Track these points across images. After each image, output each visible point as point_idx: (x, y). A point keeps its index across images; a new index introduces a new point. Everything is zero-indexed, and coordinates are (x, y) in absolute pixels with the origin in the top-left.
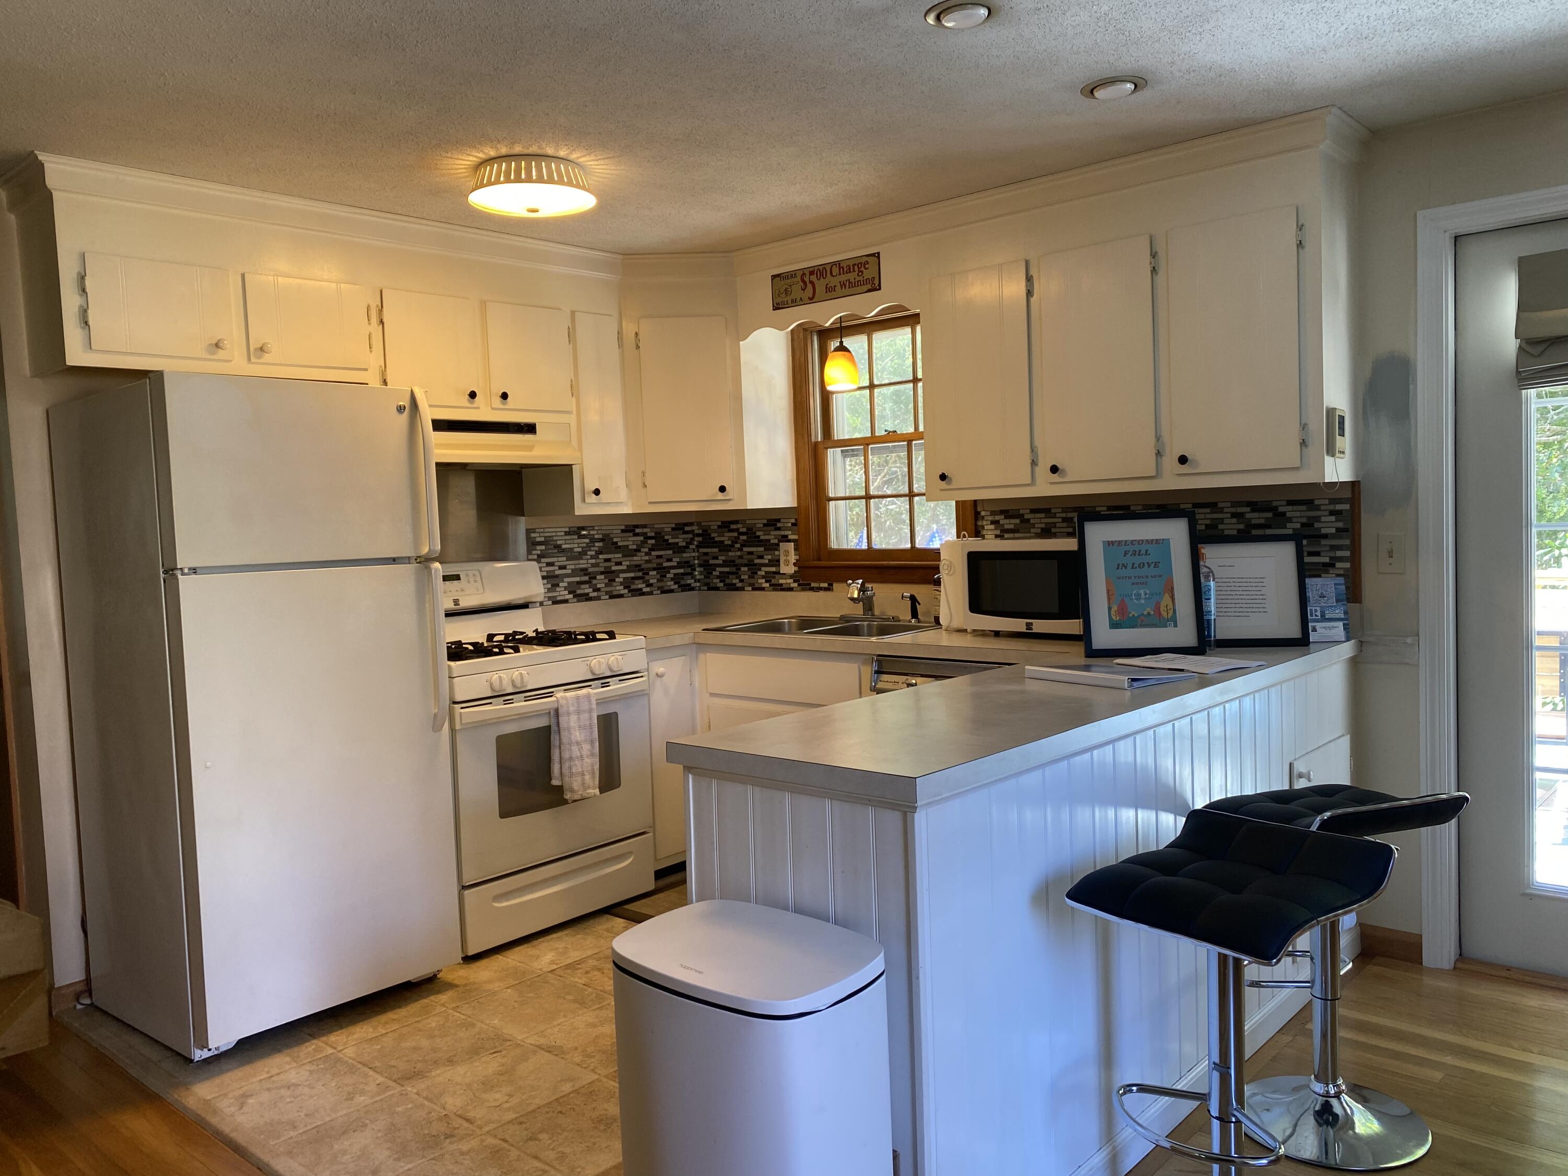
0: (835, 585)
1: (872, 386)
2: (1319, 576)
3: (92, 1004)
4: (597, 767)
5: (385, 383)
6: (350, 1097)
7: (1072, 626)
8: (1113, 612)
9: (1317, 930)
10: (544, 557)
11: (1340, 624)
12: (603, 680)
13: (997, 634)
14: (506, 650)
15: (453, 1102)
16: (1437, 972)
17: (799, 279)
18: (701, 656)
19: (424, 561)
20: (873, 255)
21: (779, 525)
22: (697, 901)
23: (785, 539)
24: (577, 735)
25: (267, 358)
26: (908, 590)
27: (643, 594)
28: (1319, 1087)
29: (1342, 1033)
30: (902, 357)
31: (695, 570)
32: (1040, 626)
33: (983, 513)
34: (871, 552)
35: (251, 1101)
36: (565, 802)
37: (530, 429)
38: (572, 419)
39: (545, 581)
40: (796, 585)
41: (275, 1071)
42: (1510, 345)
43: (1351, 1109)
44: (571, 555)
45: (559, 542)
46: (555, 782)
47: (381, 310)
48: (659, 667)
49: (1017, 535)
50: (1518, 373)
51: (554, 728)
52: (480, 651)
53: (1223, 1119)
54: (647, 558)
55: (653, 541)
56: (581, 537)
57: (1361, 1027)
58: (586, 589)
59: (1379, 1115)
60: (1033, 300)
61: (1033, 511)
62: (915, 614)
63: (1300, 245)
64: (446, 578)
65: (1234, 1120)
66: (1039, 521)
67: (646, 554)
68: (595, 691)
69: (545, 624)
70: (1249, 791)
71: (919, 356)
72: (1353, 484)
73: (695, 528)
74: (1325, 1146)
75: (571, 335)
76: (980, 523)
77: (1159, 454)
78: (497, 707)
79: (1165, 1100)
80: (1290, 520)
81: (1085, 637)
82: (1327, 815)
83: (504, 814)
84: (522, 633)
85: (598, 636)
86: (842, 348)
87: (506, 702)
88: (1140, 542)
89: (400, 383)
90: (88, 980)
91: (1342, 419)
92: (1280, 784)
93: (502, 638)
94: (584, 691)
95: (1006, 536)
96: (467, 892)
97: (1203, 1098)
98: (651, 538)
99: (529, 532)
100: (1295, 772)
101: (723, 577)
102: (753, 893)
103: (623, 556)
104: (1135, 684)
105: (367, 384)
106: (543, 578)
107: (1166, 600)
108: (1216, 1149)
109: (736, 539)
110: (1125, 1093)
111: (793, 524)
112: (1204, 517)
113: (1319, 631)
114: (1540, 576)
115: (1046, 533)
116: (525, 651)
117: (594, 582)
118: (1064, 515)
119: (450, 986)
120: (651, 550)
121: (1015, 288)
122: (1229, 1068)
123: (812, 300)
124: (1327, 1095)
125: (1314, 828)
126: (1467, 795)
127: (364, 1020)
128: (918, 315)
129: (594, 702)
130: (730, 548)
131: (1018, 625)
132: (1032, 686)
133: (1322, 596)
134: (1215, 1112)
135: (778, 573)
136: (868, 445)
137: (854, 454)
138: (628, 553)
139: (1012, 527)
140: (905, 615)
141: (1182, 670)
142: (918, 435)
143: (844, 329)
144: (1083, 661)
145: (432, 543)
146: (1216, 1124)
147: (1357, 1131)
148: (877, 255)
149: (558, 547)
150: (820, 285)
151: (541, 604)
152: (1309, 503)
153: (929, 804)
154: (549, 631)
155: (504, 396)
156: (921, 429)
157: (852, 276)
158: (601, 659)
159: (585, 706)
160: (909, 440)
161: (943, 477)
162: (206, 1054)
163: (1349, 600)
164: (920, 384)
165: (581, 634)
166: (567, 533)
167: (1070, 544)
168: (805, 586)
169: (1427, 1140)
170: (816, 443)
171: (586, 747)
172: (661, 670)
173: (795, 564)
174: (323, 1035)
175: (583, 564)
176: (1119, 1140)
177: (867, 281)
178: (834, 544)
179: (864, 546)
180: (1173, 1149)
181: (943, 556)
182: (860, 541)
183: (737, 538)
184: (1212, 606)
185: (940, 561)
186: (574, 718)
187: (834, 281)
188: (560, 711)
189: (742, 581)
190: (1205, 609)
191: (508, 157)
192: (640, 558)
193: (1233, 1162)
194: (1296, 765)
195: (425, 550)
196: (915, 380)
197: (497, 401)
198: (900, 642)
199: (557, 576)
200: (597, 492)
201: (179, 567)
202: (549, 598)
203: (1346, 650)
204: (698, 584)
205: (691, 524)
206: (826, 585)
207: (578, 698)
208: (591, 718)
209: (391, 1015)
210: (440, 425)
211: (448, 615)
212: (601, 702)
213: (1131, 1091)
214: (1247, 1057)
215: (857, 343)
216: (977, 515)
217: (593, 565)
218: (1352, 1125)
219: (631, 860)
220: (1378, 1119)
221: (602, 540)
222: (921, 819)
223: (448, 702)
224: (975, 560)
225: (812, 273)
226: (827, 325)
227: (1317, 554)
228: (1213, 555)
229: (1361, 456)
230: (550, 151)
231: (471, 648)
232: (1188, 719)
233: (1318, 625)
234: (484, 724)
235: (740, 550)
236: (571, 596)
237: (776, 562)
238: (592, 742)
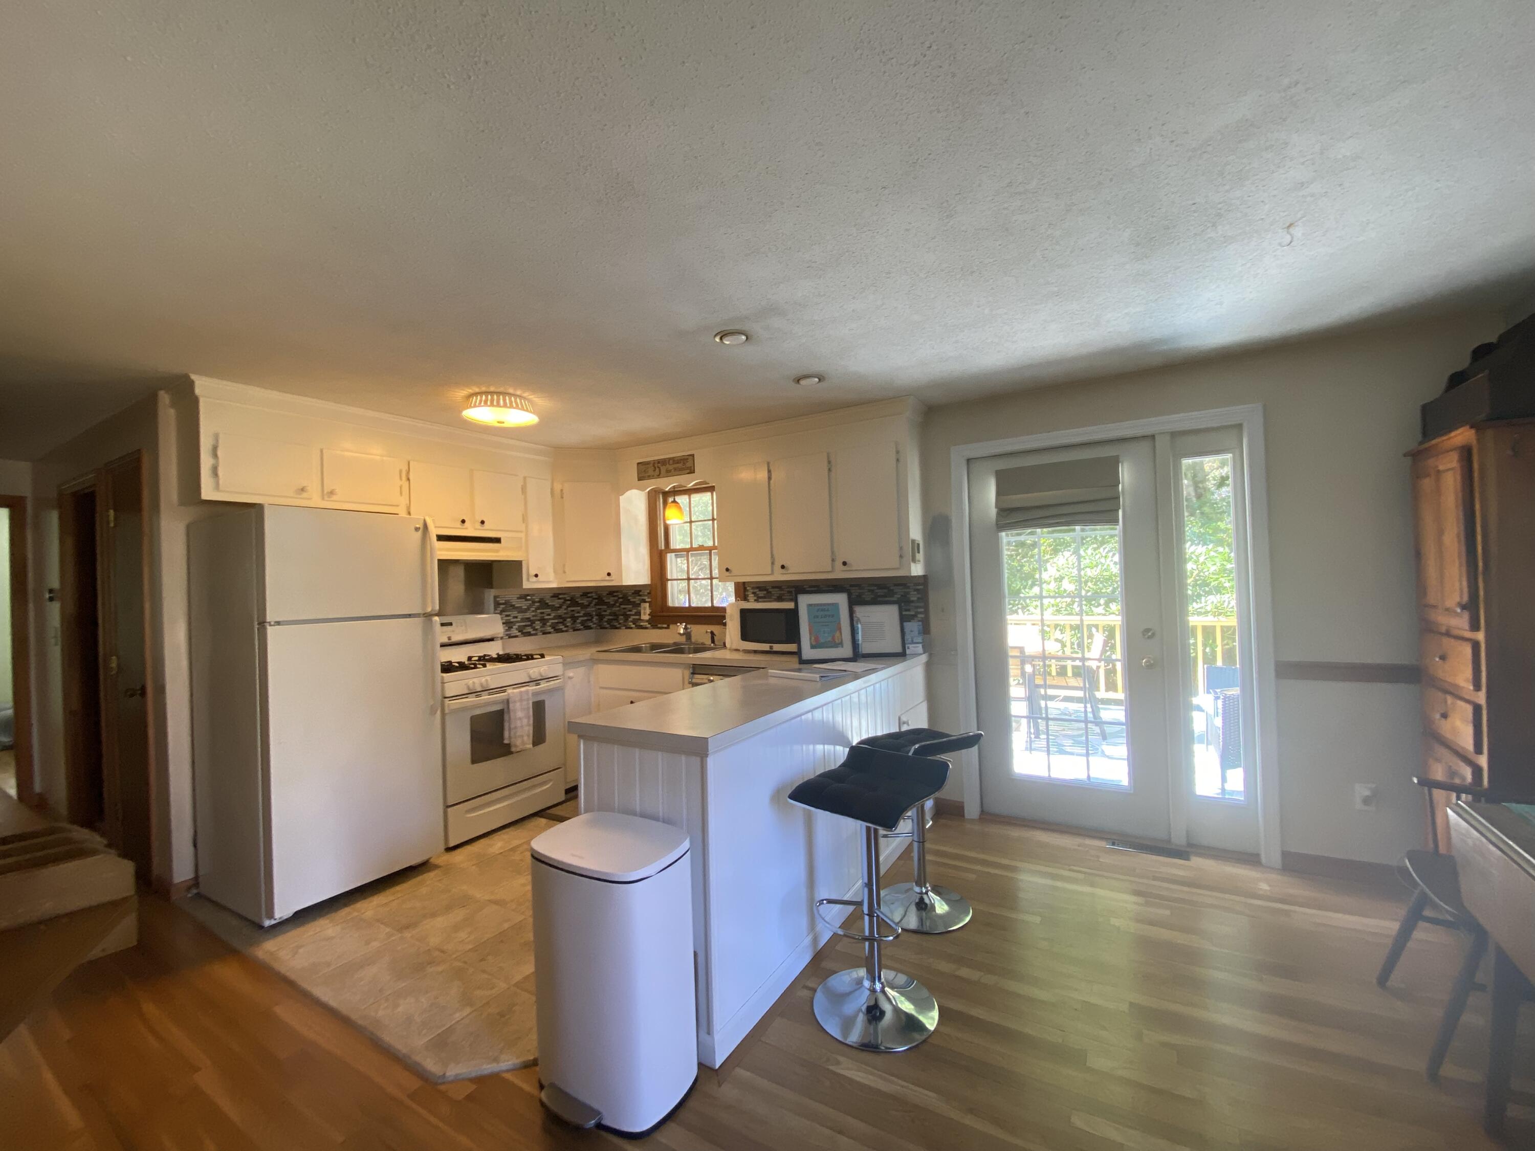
0: (671, 626)
1: (691, 522)
2: (910, 621)
3: (198, 894)
4: (531, 732)
5: (409, 513)
6: (368, 943)
7: (792, 647)
8: (812, 641)
9: (915, 810)
10: (504, 612)
11: (920, 646)
12: (536, 682)
13: (755, 652)
14: (478, 666)
15: (434, 941)
16: (972, 821)
17: (651, 465)
18: (595, 667)
19: (428, 616)
20: (690, 455)
21: (641, 593)
22: (584, 813)
23: (645, 601)
24: (520, 714)
25: (334, 498)
26: (710, 628)
27: (563, 631)
28: (917, 889)
29: (929, 857)
30: (706, 506)
31: (593, 618)
32: (777, 647)
33: (748, 588)
34: (690, 608)
35: (301, 951)
36: (511, 753)
37: (497, 540)
38: (523, 535)
39: (505, 625)
40: (649, 626)
41: (318, 929)
42: (993, 511)
43: (933, 899)
44: (521, 610)
45: (514, 603)
46: (506, 742)
47: (408, 472)
48: (570, 673)
49: (765, 600)
50: (997, 524)
51: (506, 710)
52: (462, 667)
53: (871, 915)
54: (565, 611)
55: (569, 602)
56: (527, 600)
57: (937, 853)
58: (529, 629)
59: (948, 902)
60: (772, 482)
61: (773, 587)
62: (713, 641)
63: (898, 460)
64: (442, 625)
65: (876, 915)
66: (776, 592)
67: (565, 609)
68: (532, 688)
69: (504, 649)
70: (879, 733)
71: (715, 505)
72: (924, 576)
73: (593, 594)
74: (921, 921)
75: (524, 489)
76: (746, 593)
77: (833, 560)
78: (472, 699)
79: (838, 906)
80: (896, 593)
81: (798, 653)
82: (917, 746)
83: (474, 762)
84: (489, 655)
85: (535, 657)
86: (674, 501)
87: (477, 696)
88: (824, 605)
89: (418, 515)
90: (196, 877)
91: (918, 545)
92: (894, 729)
93: (477, 658)
94: (523, 689)
95: (760, 600)
96: (449, 810)
97: (859, 904)
98: (568, 600)
99: (495, 597)
100: (902, 721)
101: (609, 622)
102: (616, 805)
103: (552, 610)
104: (823, 679)
105: (397, 514)
106: (503, 623)
107: (837, 634)
108: (867, 933)
109: (616, 602)
110: (819, 905)
111: (648, 593)
112: (855, 592)
113: (911, 649)
114: (1010, 618)
115: (780, 599)
116: (490, 666)
117: (534, 625)
118: (788, 590)
119: (436, 867)
120: (568, 607)
121: (762, 475)
122: (873, 885)
123: (659, 476)
124: (921, 893)
125: (910, 754)
126: (983, 733)
127: (376, 893)
128: (714, 486)
129: (530, 695)
130: (613, 605)
131: (765, 647)
132: (772, 681)
133: (912, 631)
134: (866, 911)
135: (640, 619)
136: (689, 552)
137: (681, 556)
138: (554, 608)
139: (762, 595)
140: (708, 642)
141: (845, 671)
142: (714, 547)
143: (675, 492)
144: (797, 666)
145: (434, 604)
146: (867, 918)
147: (937, 911)
148: (693, 456)
149: (513, 606)
150: (663, 469)
151: (502, 638)
152: (904, 585)
153: (716, 752)
154: (505, 654)
155: (483, 522)
156: (716, 544)
157: (680, 465)
158: (536, 670)
159: (525, 697)
160: (710, 549)
161: (727, 570)
162: (273, 922)
163: (924, 634)
164: (716, 522)
165: (525, 655)
166: (518, 598)
167: (790, 605)
168: (654, 626)
169: (970, 911)
170: (661, 551)
171: (525, 721)
172: (571, 674)
173: (649, 615)
174: (352, 904)
175: (528, 615)
176: (817, 930)
177: (688, 468)
178: (670, 604)
179: (687, 605)
180: (845, 936)
181: (728, 611)
182: (685, 602)
183: (617, 600)
184: (860, 637)
185: (726, 613)
186: (518, 704)
187: (671, 467)
188: (510, 700)
189: (620, 624)
190: (856, 638)
191: (487, 393)
192: (561, 612)
193: (875, 939)
194: (902, 718)
195: (429, 610)
196: (713, 520)
197: (478, 525)
198: (706, 657)
199: (512, 622)
200: (536, 576)
201: (268, 621)
202: (507, 635)
203: (924, 658)
204: (595, 626)
205: (592, 593)
206: (665, 626)
207: (521, 692)
208: (528, 704)
209: (398, 888)
210: (441, 538)
211: (443, 645)
212: (535, 694)
213: (823, 903)
214: (881, 875)
215: (682, 500)
216: (745, 590)
217: (533, 616)
218: (934, 910)
219: (551, 783)
220: (947, 904)
221: (539, 602)
222: (711, 762)
223: (441, 698)
224: (743, 612)
225: (659, 463)
226: (667, 489)
227: (909, 610)
228: (860, 611)
229: (928, 564)
230: (511, 391)
231: (457, 665)
232: (849, 697)
233: (911, 646)
234: (464, 709)
235: (619, 607)
236: (520, 633)
237: (639, 613)
238: (529, 718)
